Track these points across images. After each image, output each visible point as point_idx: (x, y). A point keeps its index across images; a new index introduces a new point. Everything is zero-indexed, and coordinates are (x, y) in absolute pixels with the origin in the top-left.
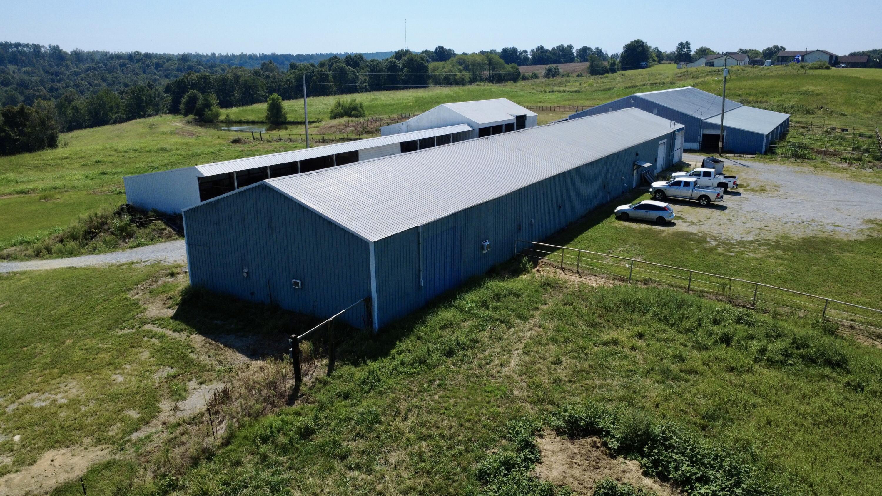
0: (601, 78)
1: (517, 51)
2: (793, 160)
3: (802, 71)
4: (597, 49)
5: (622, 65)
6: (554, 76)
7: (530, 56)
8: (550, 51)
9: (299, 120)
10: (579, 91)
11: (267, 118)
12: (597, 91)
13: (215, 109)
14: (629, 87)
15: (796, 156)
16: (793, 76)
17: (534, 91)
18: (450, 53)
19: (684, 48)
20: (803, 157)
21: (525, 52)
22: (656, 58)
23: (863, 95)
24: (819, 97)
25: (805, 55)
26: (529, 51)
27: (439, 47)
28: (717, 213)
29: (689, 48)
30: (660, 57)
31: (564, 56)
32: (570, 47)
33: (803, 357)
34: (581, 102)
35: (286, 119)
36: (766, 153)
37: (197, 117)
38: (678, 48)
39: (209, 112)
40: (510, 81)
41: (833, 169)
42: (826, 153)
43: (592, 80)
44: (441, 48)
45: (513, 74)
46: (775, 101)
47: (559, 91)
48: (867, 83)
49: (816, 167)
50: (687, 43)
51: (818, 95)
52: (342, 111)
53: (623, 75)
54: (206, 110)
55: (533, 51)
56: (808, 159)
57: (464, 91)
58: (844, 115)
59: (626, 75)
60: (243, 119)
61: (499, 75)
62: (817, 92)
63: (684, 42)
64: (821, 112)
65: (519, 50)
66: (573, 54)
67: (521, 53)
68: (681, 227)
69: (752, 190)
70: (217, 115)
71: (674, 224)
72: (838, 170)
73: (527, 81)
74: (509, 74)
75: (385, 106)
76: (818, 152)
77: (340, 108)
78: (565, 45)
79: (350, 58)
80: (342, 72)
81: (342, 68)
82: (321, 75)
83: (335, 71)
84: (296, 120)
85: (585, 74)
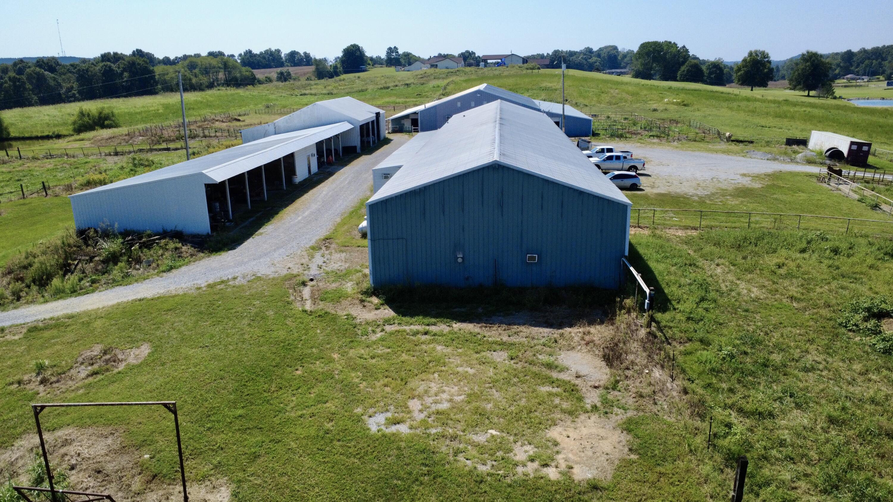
1: (224, 55)
2: (617, 139)
4: (305, 53)
5: (343, 68)
6: (286, 80)
7: (239, 61)
8: (258, 55)
9: (27, 135)
12: (350, 92)
14: (382, 89)
16: (527, 75)
17: (283, 95)
18: (151, 57)
19: (393, 52)
20: (622, 136)
21: (233, 56)
26: (236, 55)
27: (137, 50)
29: (398, 52)
30: (376, 62)
31: (273, 60)
32: (278, 51)
35: (9, 133)
36: (594, 135)
38: (388, 53)
40: (248, 84)
45: (250, 78)
50: (395, 47)
52: (91, 122)
53: (359, 77)
55: (240, 55)
56: (626, 137)
57: (209, 96)
61: (236, 79)
63: (393, 47)
65: (227, 54)
66: (282, 59)
67: (228, 57)
68: (648, 190)
71: (642, 189)
73: (264, 85)
74: (246, 78)
77: (86, 118)
78: (273, 49)
79: (43, 61)
80: (40, 78)
81: (38, 74)
82: (14, 83)
83: (30, 77)
84: (21, 135)
85: (313, 78)
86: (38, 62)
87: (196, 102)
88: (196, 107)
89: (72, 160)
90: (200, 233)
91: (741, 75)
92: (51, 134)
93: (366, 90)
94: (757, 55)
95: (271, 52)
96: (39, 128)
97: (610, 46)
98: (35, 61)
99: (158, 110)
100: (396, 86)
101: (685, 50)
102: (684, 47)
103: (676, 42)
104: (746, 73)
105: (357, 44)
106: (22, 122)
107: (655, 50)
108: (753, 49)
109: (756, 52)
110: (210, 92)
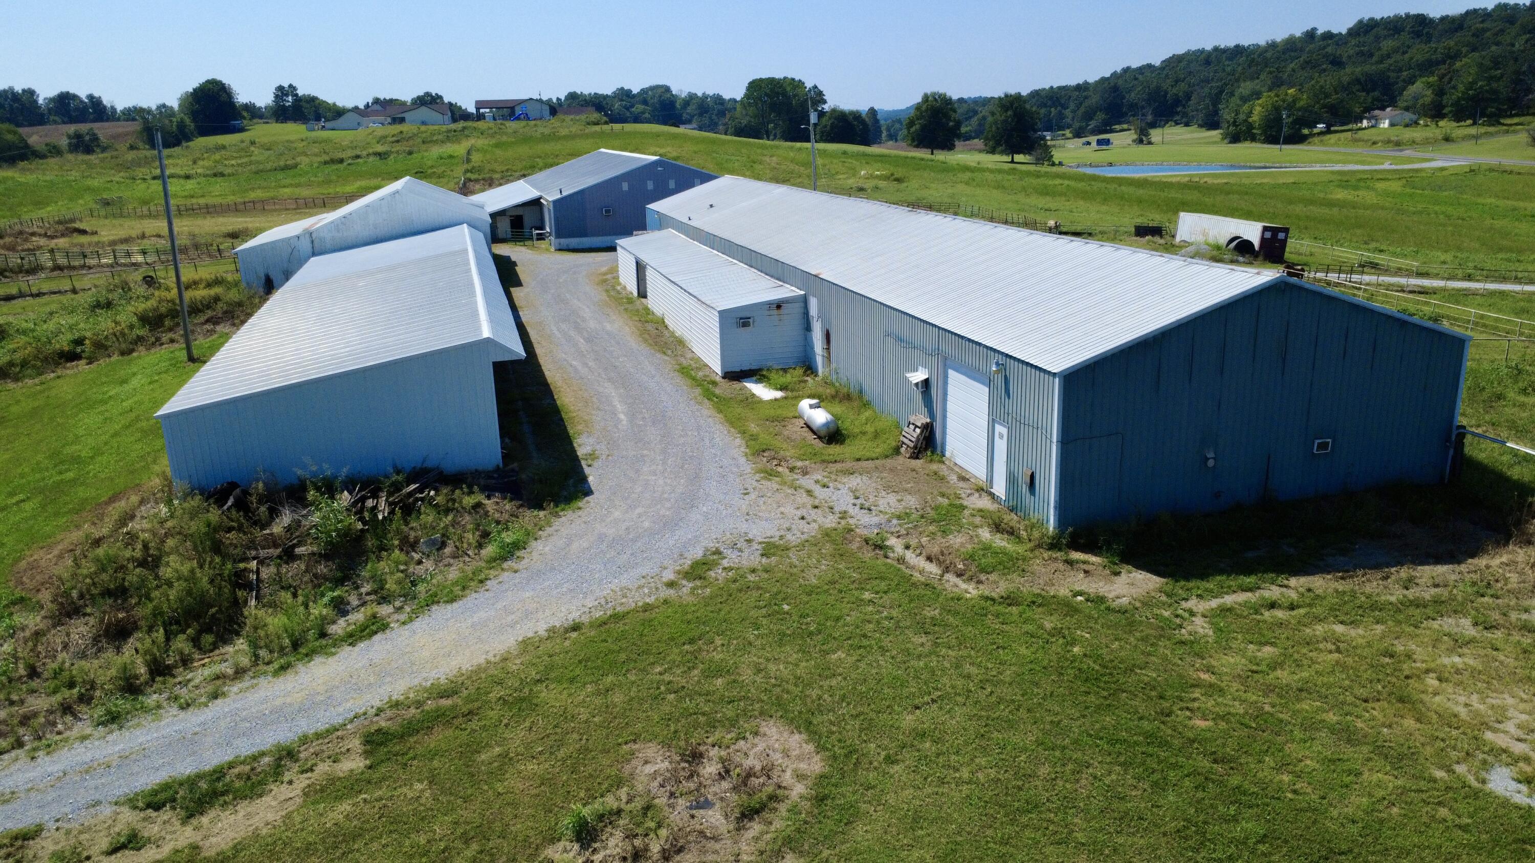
4: (91, 97)
6: (89, 150)
19: (287, 95)
22: (247, 114)
29: (296, 94)
31: (22, 111)
38: (277, 96)
45: (17, 146)
50: (290, 86)
63: (286, 85)
66: (39, 108)
78: (18, 88)
85: (141, 145)
90: (480, 468)
93: (295, 166)
97: (658, 87)
100: (358, 157)
102: (815, 87)
104: (923, 128)
105: (219, 78)
109: (934, 94)
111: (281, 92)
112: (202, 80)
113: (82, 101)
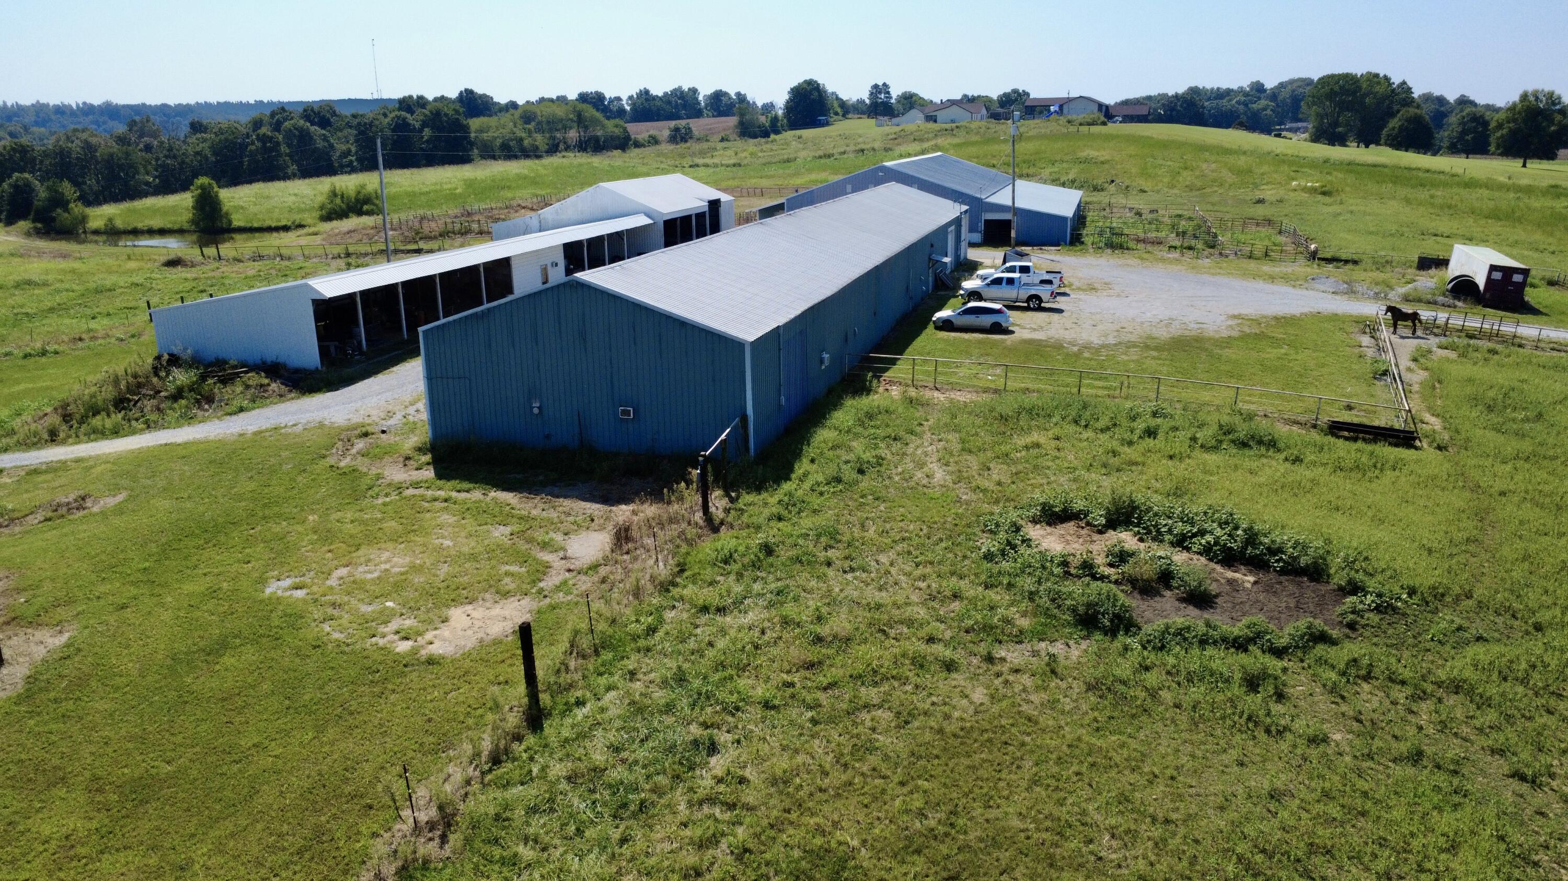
0: (767, 143)
1: (604, 98)
2: (1109, 251)
3: (1072, 129)
4: (738, 94)
5: (789, 120)
6: (684, 139)
7: (628, 108)
8: (660, 98)
9: (256, 225)
10: (740, 165)
11: (193, 222)
12: (769, 163)
13: (77, 208)
14: (820, 157)
15: (1111, 246)
16: (1066, 136)
17: (662, 166)
18: (487, 102)
19: (880, 93)
20: (1121, 247)
21: (619, 99)
22: (839, 110)
23: (1161, 162)
24: (1106, 166)
25: (1064, 104)
26: (624, 98)
27: (466, 90)
28: (1055, 317)
29: (888, 93)
30: (847, 109)
31: (685, 106)
32: (694, 91)
33: (1233, 441)
34: (754, 181)
35: (230, 222)
36: (1072, 243)
37: (39, 225)
38: (872, 94)
39: (66, 215)
40: (616, 148)
41: (1163, 260)
42: (1144, 241)
43: (751, 145)
44: (469, 92)
45: (618, 137)
46: (1046, 173)
47: (707, 166)
48: (1165, 145)
49: (1142, 259)
50: (884, 84)
51: (1102, 163)
52: (344, 206)
53: (800, 137)
54: (59, 211)
55: (631, 98)
56: (1128, 249)
57: (544, 166)
58: (1145, 192)
59: (804, 137)
60: (140, 225)
61: (596, 139)
62: (1102, 159)
63: (880, 84)
64: (1112, 188)
65: (607, 96)
66: (699, 103)
67: (611, 101)
68: (1021, 334)
69: (1079, 289)
70: (84, 219)
71: (1012, 332)
72: (1170, 261)
73: (642, 149)
74: (613, 138)
75: (412, 195)
76: (1138, 241)
77: (338, 201)
78: (685, 88)
79: (312, 110)
80: (304, 137)
81: (301, 130)
82: (264, 143)
83: (289, 134)
84: (249, 225)
85: (729, 137)
86: (305, 110)
87: (519, 177)
88: (514, 185)
89: (287, 263)
90: (303, 367)
91: (1502, 136)
92: (289, 224)
94: (1537, 98)
95: (682, 92)
96: (276, 215)
98: (301, 110)
99: (456, 189)
101: (1405, 88)
102: (1404, 83)
103: (1389, 75)
104: (1513, 132)
105: (815, 78)
106: (255, 204)
107: (1344, 91)
108: (1530, 88)
109: (1536, 95)
110: (548, 161)
111: (877, 90)
112: (801, 80)
113: (730, 98)
